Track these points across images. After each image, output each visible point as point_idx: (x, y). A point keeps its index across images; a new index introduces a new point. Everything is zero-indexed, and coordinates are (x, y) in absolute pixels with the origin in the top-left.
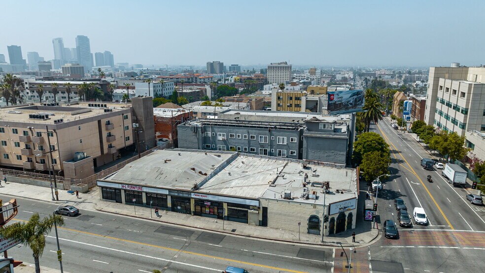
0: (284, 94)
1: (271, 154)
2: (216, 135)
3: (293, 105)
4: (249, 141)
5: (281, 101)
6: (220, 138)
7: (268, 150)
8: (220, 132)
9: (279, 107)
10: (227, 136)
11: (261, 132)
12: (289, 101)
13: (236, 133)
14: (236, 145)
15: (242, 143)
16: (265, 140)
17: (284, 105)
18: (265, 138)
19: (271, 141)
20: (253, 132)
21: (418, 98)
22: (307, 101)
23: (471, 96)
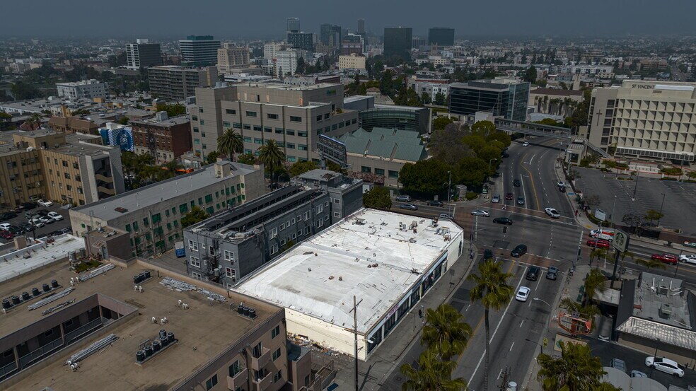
1: (314, 230)
2: (268, 234)
4: (297, 224)
6: (272, 236)
7: (311, 225)
10: (278, 230)
11: (305, 208)
13: (286, 220)
15: (291, 231)
16: (308, 216)
18: (308, 213)
19: (313, 214)
20: (299, 211)
21: (151, 124)
22: (94, 162)
23: (309, 120)
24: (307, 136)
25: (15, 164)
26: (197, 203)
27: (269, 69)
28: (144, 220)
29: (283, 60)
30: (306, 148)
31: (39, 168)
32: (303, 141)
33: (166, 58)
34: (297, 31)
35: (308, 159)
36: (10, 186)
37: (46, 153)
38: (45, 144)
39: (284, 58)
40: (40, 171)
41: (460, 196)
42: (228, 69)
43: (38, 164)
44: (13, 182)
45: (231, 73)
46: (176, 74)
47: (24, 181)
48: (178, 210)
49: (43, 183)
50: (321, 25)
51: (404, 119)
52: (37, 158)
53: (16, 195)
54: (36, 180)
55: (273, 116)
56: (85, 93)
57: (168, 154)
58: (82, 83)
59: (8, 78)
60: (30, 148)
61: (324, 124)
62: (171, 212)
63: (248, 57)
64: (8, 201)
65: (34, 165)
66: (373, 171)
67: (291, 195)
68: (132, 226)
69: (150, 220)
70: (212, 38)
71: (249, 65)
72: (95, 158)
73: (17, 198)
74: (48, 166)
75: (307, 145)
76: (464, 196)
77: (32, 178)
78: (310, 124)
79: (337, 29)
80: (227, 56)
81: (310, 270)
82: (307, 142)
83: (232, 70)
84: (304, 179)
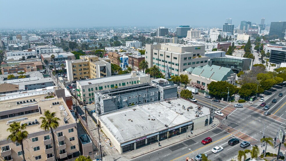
0: (76, 64)
1: (148, 102)
2: (122, 99)
3: (83, 69)
4: (138, 98)
5: (75, 68)
6: (124, 100)
7: (147, 100)
8: (124, 97)
9: (74, 72)
10: (128, 99)
11: (143, 92)
12: (80, 67)
13: (132, 95)
14: (132, 101)
15: (135, 100)
16: (145, 96)
17: (77, 70)
18: (145, 94)
19: (148, 95)
20: (140, 93)
21: (135, 57)
22: (100, 67)
23: (180, 59)
24: (179, 65)
25: (81, 66)
26: (118, 85)
27: (209, 39)
28: (96, 88)
29: (213, 35)
30: (178, 71)
31: (88, 67)
32: (177, 67)
33: (170, 34)
34: (227, 24)
35: (178, 75)
36: (79, 72)
37: (91, 63)
38: (92, 60)
39: (215, 35)
40: (89, 69)
41: (236, 100)
42: (190, 39)
43: (88, 66)
44: (80, 71)
45: (191, 40)
46: (162, 39)
47: (83, 71)
48: (110, 86)
49: (89, 73)
50: (241, 22)
51: (237, 63)
52: (88, 64)
53: (80, 75)
54: (87, 71)
55: (168, 57)
56: (134, 45)
57: (137, 68)
58: (133, 42)
59: (120, 40)
60: (87, 61)
61: (188, 61)
62: (107, 87)
63: (200, 34)
64: (78, 77)
65: (87, 67)
66: (201, 83)
67: (143, 86)
68: (91, 89)
69: (98, 88)
70: (189, 26)
71: (200, 37)
72: (101, 66)
73: (80, 76)
74: (91, 67)
75: (178, 69)
76: (237, 100)
77: (86, 70)
78: (180, 61)
79: (250, 23)
80: (191, 34)
81: (125, 115)
82: (178, 68)
83: (192, 39)
84: (153, 81)
